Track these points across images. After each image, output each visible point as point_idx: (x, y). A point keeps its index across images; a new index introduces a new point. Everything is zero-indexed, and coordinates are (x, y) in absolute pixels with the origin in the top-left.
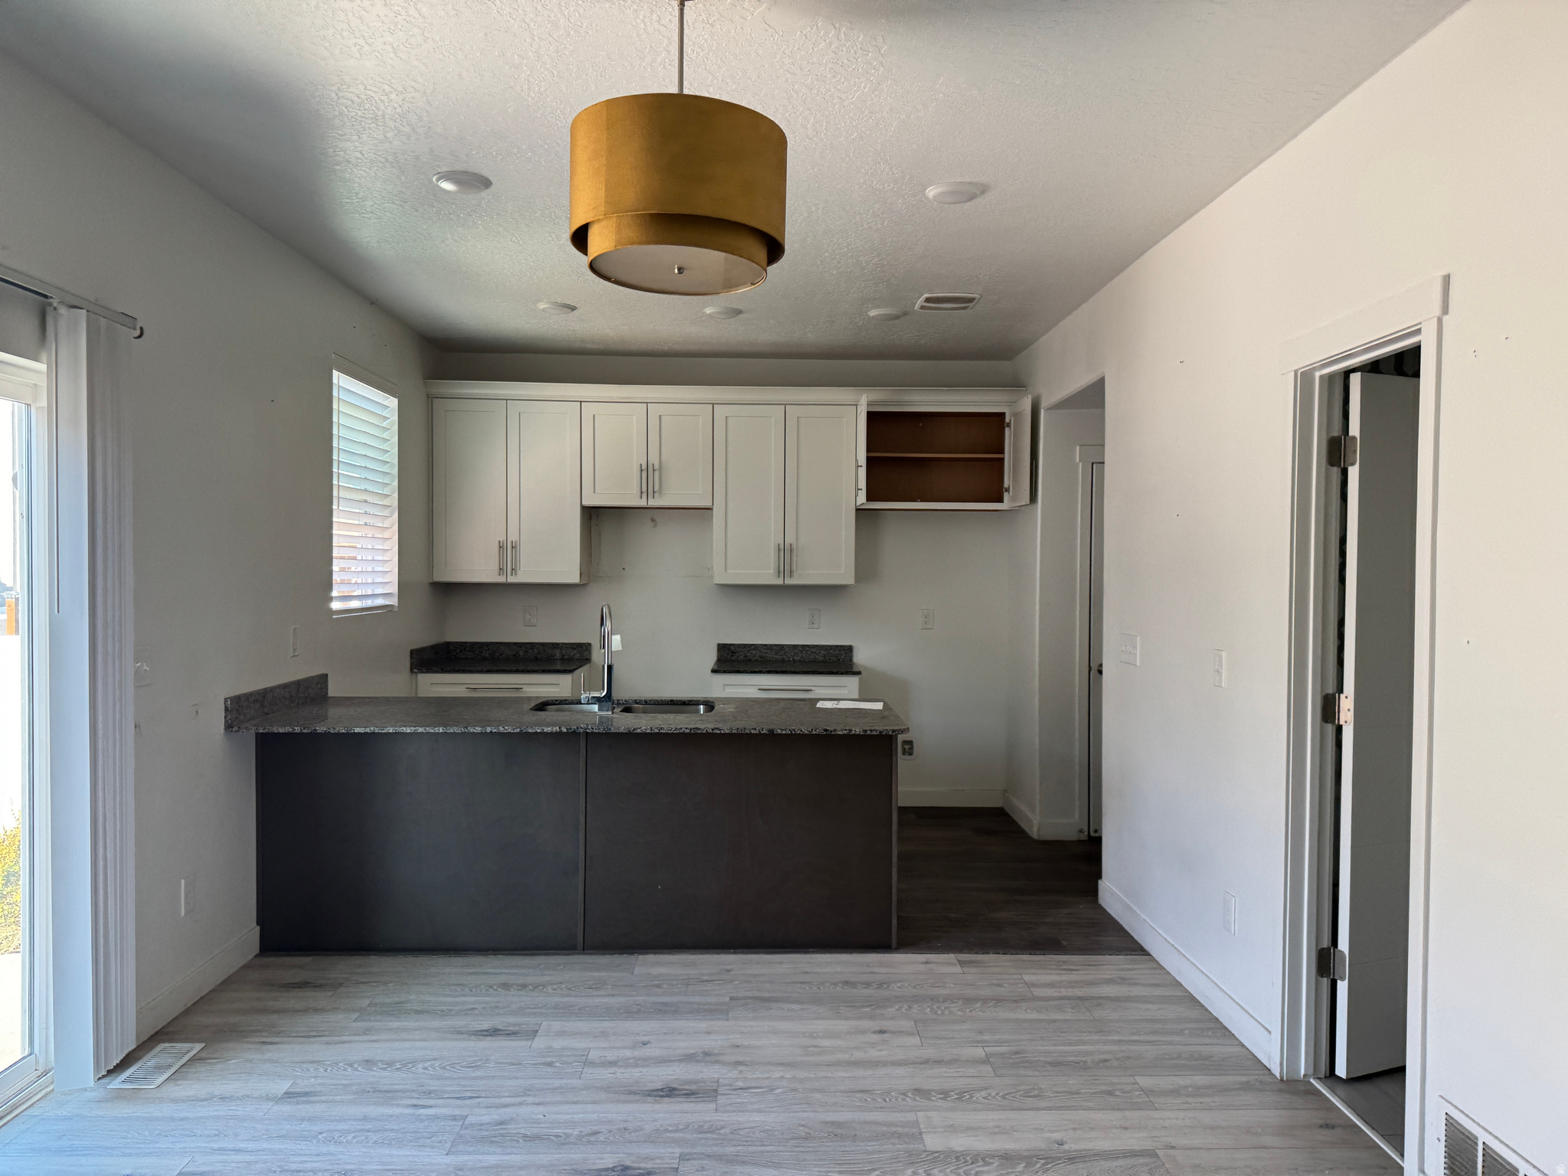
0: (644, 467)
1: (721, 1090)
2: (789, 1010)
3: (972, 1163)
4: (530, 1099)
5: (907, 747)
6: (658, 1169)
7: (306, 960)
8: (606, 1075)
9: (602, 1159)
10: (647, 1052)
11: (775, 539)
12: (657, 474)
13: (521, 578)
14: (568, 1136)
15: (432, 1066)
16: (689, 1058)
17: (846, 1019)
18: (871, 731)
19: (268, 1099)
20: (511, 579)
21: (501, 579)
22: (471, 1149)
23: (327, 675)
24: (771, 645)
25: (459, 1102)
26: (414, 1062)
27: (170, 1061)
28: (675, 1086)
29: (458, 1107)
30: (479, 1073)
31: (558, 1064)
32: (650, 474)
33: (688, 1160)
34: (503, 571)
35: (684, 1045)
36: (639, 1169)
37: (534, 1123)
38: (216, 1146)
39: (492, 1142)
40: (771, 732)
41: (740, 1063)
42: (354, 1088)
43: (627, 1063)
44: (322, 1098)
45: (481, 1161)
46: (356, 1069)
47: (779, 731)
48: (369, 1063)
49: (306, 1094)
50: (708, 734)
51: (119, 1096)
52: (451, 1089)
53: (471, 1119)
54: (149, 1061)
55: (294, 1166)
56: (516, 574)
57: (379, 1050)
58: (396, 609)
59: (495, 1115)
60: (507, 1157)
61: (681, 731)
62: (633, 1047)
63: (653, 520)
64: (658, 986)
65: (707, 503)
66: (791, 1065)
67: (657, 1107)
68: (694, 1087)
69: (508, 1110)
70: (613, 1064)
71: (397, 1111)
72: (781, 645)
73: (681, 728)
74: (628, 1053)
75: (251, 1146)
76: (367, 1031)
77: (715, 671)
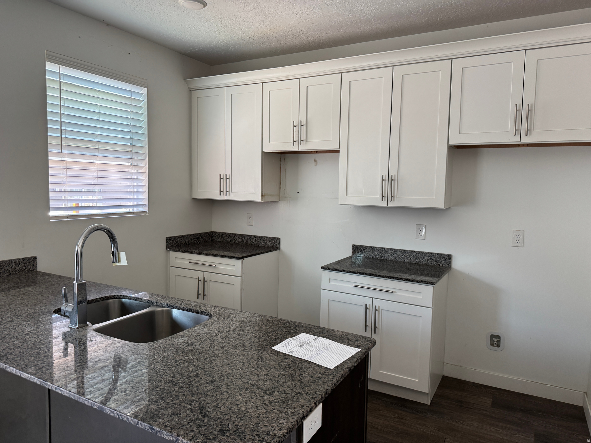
0: (297, 123)
5: (496, 340)
11: (381, 171)
12: (304, 129)
20: (228, 198)
21: (223, 198)
23: (35, 258)
24: (388, 249)
32: (300, 129)
34: (222, 193)
56: (229, 195)
63: (315, 161)
65: (335, 147)
72: (395, 249)
77: (323, 268)
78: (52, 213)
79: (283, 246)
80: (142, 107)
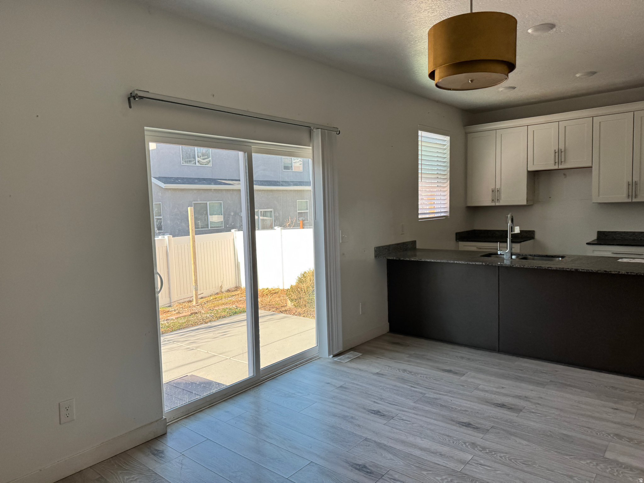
0: (557, 151)
1: (524, 410)
2: (575, 391)
3: (624, 468)
4: (450, 395)
6: (482, 428)
7: (402, 336)
8: (482, 394)
9: (463, 419)
10: (502, 391)
11: (627, 179)
12: (563, 153)
13: (502, 203)
14: (456, 409)
15: (423, 377)
16: (519, 397)
17: (602, 400)
18: (631, 273)
19: (372, 373)
20: (497, 204)
21: (493, 204)
22: (422, 404)
23: (416, 241)
25: (426, 389)
26: (418, 374)
27: (352, 356)
28: (505, 404)
29: (425, 390)
30: (438, 382)
31: (466, 387)
32: (560, 154)
33: (495, 429)
34: (494, 201)
35: (518, 392)
36: (474, 426)
37: (447, 402)
38: (352, 382)
39: (430, 404)
40: (577, 270)
41: (539, 404)
42: (396, 376)
43: (492, 392)
44: (386, 377)
45: (423, 408)
46: (400, 371)
47: (581, 270)
48: (404, 371)
49: (382, 375)
50: (545, 269)
51: (336, 363)
52: (426, 384)
53: (427, 395)
54: (347, 355)
55: (369, 393)
56: (499, 202)
57: (409, 368)
58: (449, 217)
59: (436, 396)
60: (432, 409)
61: (533, 267)
62: (497, 388)
63: (564, 174)
64: (522, 370)
65: (590, 165)
66: (561, 410)
67: (494, 409)
68: (513, 407)
69: (440, 396)
70: (487, 391)
71: (405, 386)
73: (533, 266)
74: (494, 389)
75: (361, 384)
76: (408, 361)
77: (588, 244)
78: (420, 217)
79: (537, 236)
80: (445, 149)
